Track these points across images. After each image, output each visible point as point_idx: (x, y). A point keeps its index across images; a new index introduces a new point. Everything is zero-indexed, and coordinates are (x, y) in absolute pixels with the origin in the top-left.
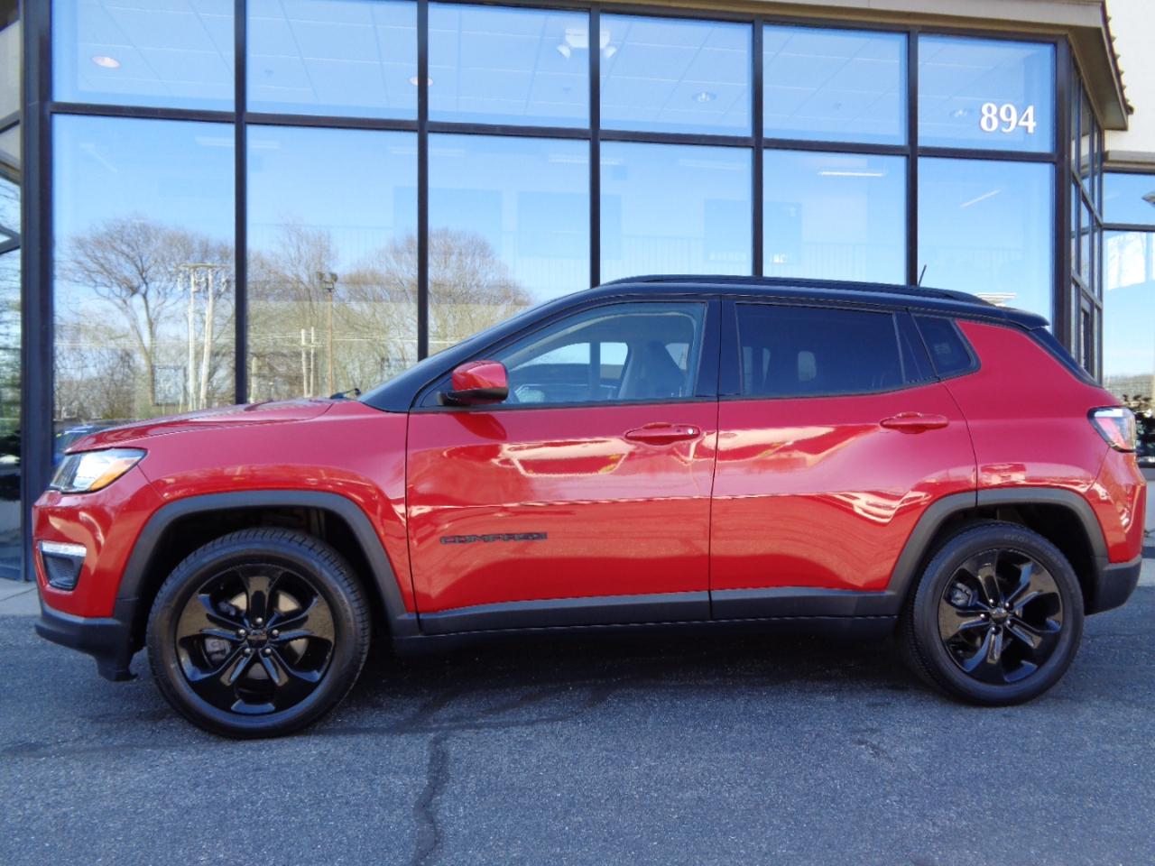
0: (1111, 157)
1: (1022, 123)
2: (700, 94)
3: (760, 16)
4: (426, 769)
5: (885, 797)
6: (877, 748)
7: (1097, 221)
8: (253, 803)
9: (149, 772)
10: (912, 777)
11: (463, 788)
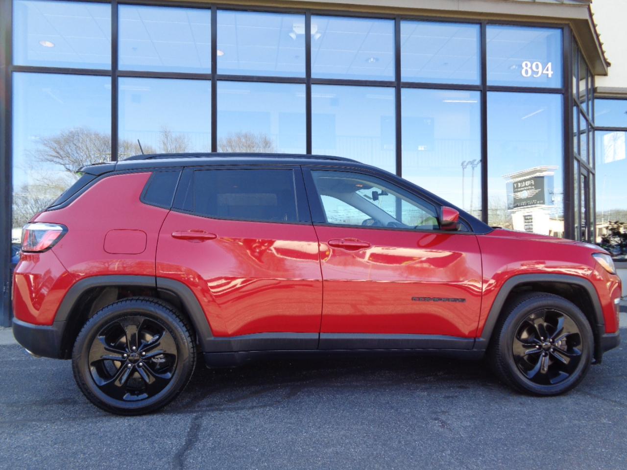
0: (598, 91)
1: (545, 72)
2: (370, 59)
3: (398, 15)
4: (186, 434)
5: (443, 451)
6: (444, 423)
7: (591, 125)
8: (84, 454)
9: (31, 436)
10: (461, 440)
11: (204, 446)
